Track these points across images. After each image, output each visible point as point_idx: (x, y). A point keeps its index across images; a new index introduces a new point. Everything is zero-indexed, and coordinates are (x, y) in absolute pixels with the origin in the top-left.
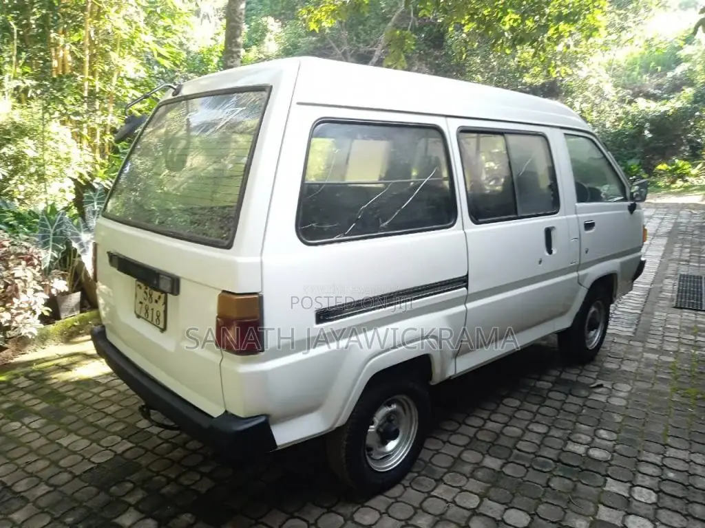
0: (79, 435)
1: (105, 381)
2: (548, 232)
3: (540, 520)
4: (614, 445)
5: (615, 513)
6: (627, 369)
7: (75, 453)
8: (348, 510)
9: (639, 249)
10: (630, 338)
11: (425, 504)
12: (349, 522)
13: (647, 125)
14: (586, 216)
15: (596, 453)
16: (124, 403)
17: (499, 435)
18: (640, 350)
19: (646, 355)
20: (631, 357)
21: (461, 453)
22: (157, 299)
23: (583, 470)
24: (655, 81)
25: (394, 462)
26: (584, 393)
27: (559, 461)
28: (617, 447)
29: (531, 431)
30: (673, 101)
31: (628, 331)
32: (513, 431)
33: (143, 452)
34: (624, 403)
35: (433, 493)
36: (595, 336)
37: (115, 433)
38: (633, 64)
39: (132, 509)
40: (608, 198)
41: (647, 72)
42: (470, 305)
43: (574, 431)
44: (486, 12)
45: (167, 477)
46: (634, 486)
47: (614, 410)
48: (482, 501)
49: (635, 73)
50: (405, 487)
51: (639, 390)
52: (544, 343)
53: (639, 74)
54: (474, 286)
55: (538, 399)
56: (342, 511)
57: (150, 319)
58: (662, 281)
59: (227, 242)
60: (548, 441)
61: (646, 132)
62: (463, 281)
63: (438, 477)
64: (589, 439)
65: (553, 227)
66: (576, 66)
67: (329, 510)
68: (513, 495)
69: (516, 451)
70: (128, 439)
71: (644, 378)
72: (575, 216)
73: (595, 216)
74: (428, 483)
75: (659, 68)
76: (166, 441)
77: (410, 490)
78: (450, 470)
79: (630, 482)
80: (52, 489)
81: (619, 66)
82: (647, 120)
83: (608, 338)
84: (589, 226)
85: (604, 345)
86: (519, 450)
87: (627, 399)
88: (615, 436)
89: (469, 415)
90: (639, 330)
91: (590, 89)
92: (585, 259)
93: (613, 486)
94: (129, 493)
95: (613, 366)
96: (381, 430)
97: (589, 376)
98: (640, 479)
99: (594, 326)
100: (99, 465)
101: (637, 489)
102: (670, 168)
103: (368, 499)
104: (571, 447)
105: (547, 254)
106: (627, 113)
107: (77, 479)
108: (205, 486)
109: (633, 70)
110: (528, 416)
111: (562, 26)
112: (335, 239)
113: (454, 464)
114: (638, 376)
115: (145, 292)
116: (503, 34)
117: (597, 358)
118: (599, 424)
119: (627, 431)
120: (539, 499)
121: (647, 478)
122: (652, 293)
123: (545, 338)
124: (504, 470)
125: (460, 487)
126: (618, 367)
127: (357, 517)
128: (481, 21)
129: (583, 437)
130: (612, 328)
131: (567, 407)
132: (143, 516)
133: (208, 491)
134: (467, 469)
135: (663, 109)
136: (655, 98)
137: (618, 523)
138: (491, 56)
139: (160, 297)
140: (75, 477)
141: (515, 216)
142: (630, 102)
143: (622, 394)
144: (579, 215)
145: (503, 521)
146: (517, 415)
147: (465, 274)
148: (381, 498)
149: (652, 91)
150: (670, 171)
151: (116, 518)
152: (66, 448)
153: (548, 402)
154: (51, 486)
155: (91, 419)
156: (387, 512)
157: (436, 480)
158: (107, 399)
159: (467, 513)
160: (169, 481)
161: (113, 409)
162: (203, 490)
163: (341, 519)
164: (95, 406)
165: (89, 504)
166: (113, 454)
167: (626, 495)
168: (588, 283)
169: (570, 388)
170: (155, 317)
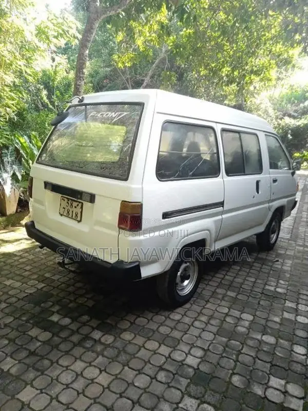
0: (14, 280)
1: (19, 254)
2: (258, 183)
3: (258, 318)
4: (287, 287)
5: (291, 315)
6: (289, 253)
7: (15, 288)
8: (167, 313)
9: (295, 195)
10: (289, 240)
11: (203, 311)
12: (168, 319)
13: (290, 131)
14: (273, 176)
15: (279, 290)
16: (34, 265)
17: (232, 282)
18: (294, 245)
19: (297, 247)
20: (290, 248)
21: (216, 289)
22: (76, 206)
23: (274, 297)
24: (294, 108)
25: (187, 291)
26: (270, 264)
27: (263, 293)
28: (289, 288)
29: (247, 280)
30: (303, 119)
31: (288, 236)
32: (239, 280)
33: (52, 288)
34: (289, 269)
35: (206, 307)
36: (274, 237)
37: (33, 279)
38: (282, 98)
39: (55, 314)
40: (281, 168)
41: (289, 102)
42: (224, 216)
43: (268, 281)
44: (213, 65)
45: (70, 300)
46: (298, 304)
47: (285, 272)
48: (229, 310)
49: (284, 103)
50: (191, 304)
51: (295, 263)
52: (248, 241)
53: (285, 103)
54: (226, 207)
55: (248, 266)
56: (164, 314)
57: (70, 216)
58: (301, 213)
59: (125, 178)
60: (256, 285)
61: (289, 136)
62: (222, 204)
63: (207, 300)
64: (275, 284)
65: (260, 181)
66: (254, 97)
67: (157, 314)
68: (244, 308)
69: (241, 289)
70: (42, 282)
71: (297, 258)
72: (268, 176)
73: (278, 176)
74: (203, 303)
75: (296, 101)
76: (64, 283)
77: (194, 305)
78: (211, 297)
79: (296, 302)
80: (8, 305)
81: (275, 98)
82: (290, 129)
83: (279, 239)
84: (275, 181)
85: (277, 242)
86: (243, 288)
87: (291, 267)
88: (287, 283)
89: (216, 273)
90: (293, 236)
91: (261, 110)
92: (273, 197)
93: (289, 304)
94: (51, 306)
95: (283, 252)
96: (182, 275)
97: (272, 256)
98: (300, 301)
99: (273, 232)
100: (31, 294)
101: (300, 305)
102: (301, 155)
103: (175, 309)
104: (267, 287)
105: (257, 194)
106: (279, 125)
107: (21, 301)
108: (91, 303)
109: (282, 101)
110: (246, 274)
111: (253, 77)
112: (171, 179)
113: (213, 294)
114: (294, 257)
115: (68, 203)
116: (223, 78)
117: (274, 248)
118: (279, 278)
119: (292, 281)
120: (256, 309)
121: (304, 301)
122: (297, 219)
123: (247, 238)
124: (238, 297)
125: (218, 304)
126: (284, 253)
127: (171, 317)
128: (211, 70)
129: (272, 283)
130: (281, 234)
131: (262, 270)
132: (62, 317)
133: (93, 306)
134: (220, 296)
135: (298, 124)
136: (294, 117)
137: (294, 319)
138: (211, 88)
139: (78, 205)
140: (19, 299)
141: (243, 174)
142: (281, 119)
143: (288, 265)
144: (271, 176)
145: (241, 318)
146: (240, 273)
147: (222, 200)
148: (180, 309)
149: (293, 113)
150: (301, 157)
151: (49, 317)
152: (9, 286)
153: (253, 268)
154: (8, 303)
155: (18, 272)
156: (185, 315)
157: (206, 301)
158: (23, 263)
159: (224, 315)
160: (71, 301)
161: (28, 268)
162: (91, 305)
163: (163, 317)
164: (19, 266)
165: (33, 312)
166: (36, 289)
167: (295, 307)
168: (273, 210)
169: (264, 262)
170: (74, 215)
